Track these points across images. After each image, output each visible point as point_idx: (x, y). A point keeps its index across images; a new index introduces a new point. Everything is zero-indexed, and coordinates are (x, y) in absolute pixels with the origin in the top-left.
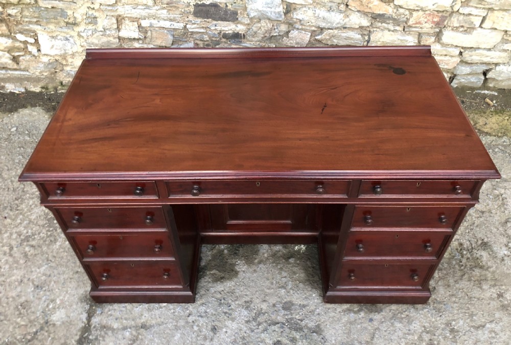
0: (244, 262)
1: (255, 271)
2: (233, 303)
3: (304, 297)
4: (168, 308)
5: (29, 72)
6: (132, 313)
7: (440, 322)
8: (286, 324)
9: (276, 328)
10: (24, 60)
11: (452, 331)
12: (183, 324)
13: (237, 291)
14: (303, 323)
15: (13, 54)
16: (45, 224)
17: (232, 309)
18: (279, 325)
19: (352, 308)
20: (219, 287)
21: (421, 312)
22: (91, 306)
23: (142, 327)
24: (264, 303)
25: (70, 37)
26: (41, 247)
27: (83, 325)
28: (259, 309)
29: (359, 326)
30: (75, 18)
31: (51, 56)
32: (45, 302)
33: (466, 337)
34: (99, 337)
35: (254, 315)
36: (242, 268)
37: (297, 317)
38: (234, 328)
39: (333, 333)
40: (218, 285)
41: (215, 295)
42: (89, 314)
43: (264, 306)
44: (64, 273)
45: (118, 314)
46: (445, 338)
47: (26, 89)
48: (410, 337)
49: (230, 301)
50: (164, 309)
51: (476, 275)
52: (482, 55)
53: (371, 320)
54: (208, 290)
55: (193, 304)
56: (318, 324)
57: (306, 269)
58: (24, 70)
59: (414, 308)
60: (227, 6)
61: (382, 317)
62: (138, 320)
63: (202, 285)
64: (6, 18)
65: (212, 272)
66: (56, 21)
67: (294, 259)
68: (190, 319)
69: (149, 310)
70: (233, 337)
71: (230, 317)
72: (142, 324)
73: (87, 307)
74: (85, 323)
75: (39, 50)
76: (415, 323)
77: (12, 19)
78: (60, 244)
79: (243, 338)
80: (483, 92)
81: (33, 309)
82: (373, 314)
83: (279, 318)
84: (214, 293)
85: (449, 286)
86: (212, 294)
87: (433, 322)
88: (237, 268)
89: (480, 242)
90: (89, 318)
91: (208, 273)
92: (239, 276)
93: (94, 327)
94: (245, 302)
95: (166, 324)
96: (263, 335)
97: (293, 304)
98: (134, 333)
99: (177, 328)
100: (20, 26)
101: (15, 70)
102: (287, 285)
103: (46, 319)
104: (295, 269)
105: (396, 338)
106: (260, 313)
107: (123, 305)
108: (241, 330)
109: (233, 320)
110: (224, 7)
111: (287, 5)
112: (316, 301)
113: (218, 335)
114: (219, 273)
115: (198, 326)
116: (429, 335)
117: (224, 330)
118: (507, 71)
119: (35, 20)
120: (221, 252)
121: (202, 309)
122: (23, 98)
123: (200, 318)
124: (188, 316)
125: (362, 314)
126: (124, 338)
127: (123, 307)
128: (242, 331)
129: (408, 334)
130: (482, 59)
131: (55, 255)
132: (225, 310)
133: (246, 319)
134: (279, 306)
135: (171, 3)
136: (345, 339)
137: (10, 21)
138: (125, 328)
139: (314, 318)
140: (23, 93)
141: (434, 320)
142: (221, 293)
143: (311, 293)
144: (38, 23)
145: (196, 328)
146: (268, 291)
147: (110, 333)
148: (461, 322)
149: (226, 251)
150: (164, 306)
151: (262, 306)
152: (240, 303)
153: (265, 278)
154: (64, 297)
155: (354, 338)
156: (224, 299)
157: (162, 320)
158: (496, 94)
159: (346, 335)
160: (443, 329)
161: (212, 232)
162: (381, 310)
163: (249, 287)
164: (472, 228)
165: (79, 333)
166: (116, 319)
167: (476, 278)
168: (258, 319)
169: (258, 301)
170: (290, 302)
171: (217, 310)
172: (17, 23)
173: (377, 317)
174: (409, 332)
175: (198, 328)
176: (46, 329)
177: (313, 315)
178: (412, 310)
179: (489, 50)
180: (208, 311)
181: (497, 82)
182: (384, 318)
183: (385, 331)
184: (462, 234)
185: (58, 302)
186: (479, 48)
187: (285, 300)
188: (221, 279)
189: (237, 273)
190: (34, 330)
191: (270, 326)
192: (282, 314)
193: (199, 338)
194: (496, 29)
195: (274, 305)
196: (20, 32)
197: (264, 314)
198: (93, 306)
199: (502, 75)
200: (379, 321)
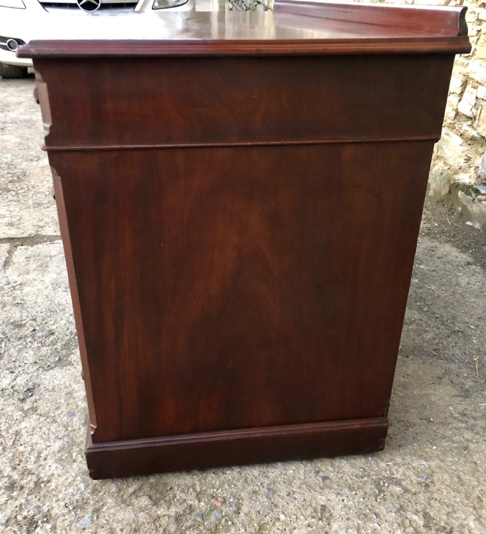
21: (79, 478)
39: (56, 377)
61: (77, 428)
76: (56, 468)
105: (34, 441)
116: (32, 485)
129: (39, 457)
183: (49, 429)
200: (68, 423)
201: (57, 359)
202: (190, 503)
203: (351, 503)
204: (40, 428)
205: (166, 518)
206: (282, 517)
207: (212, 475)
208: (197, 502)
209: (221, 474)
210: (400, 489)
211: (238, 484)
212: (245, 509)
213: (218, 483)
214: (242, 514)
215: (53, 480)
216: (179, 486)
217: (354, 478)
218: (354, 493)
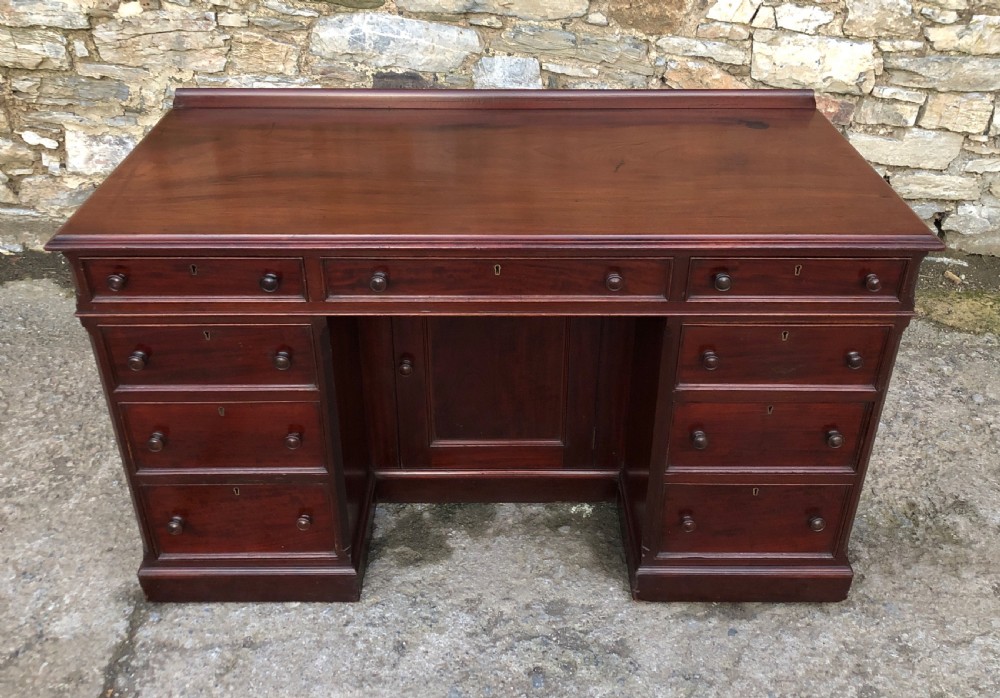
0: (464, 532)
1: (487, 548)
2: (441, 602)
3: (591, 591)
4: (303, 612)
5: (37, 211)
6: (223, 622)
7: (877, 634)
8: (554, 639)
9: (531, 644)
10: (30, 183)
11: (903, 650)
12: (333, 639)
13: (451, 584)
14: (590, 638)
15: (10, 172)
16: (48, 468)
17: (438, 612)
18: (538, 640)
19: (692, 612)
20: (413, 574)
22: (137, 609)
23: (244, 646)
24: (507, 603)
25: (128, 138)
26: (37, 506)
27: (119, 640)
28: (497, 612)
29: (708, 642)
30: (143, 98)
31: (85, 176)
32: (38, 599)
33: (932, 661)
34: (151, 663)
35: (485, 623)
36: (461, 542)
37: (577, 626)
38: (442, 646)
39: (654, 655)
40: (409, 572)
41: (403, 588)
42: (131, 623)
43: (507, 609)
44: (82, 550)
45: (193, 623)
46: (889, 661)
47: (24, 245)
48: (815, 660)
49: (434, 599)
50: (293, 612)
51: (946, 556)
52: (926, 183)
53: (734, 631)
54: (388, 581)
55: (355, 604)
56: (621, 640)
57: (594, 545)
58: (26, 208)
59: (822, 611)
60: (436, 79)
61: (755, 627)
62: (236, 633)
63: (376, 572)
64: (7, 97)
65: (396, 550)
66: (105, 105)
67: (568, 528)
68: (349, 631)
69: (262, 615)
70: (441, 662)
71: (434, 625)
72: (245, 639)
73: (129, 610)
74: (122, 638)
75: (63, 166)
76: (825, 637)
77: (20, 99)
78: (77, 501)
79: (463, 663)
80: (939, 260)
81: (11, 613)
82: (736, 621)
83: (537, 627)
84: (400, 585)
85: (892, 573)
86: (397, 587)
87: (863, 636)
88: (450, 543)
89: (950, 501)
90: (132, 629)
91: (389, 551)
92: (454, 556)
93: (143, 645)
94: (467, 600)
95: (297, 639)
96: (504, 657)
97: (567, 605)
98: (228, 655)
99: (320, 645)
100: (33, 115)
101: (9, 205)
102: (554, 572)
103: (39, 629)
104: (571, 545)
105: (787, 662)
106: (498, 619)
107: (206, 606)
108: (457, 649)
109: (441, 631)
110: (432, 80)
111: (549, 78)
112: (616, 599)
113: (408, 658)
114: (412, 552)
115: (366, 642)
117: (422, 648)
118: (980, 215)
119: (64, 102)
120: (417, 517)
121: (377, 612)
122: (17, 263)
123: (370, 628)
124: (345, 625)
125: (714, 621)
126: (206, 665)
127: (207, 610)
128: (459, 652)
130: (928, 190)
131: (66, 521)
132: (424, 614)
133: (469, 631)
134: (539, 608)
135: (330, 72)
137: (14, 104)
138: (209, 647)
139: (613, 628)
140: (17, 254)
141: (863, 631)
142: (415, 586)
143: (605, 585)
144: (71, 108)
145: (360, 646)
146: (514, 581)
147: (176, 655)
148: (921, 635)
149: (426, 515)
150: (295, 609)
151: (503, 609)
152: (455, 602)
153: (508, 559)
154: (81, 591)
155: (698, 663)
156: (422, 595)
157: (289, 632)
158: (965, 264)
159: (681, 658)
160: (883, 647)
161: (400, 469)
162: (754, 617)
163: (476, 574)
164: (933, 477)
165: (110, 655)
166: (191, 632)
167: (947, 561)
168: (495, 631)
169: (493, 599)
170: (562, 601)
171: (406, 613)
172: (28, 108)
173: (745, 627)
174: (813, 652)
175: (365, 645)
176: (38, 647)
177: (611, 622)
178: (818, 615)
179: (940, 172)
180: (387, 615)
181: (964, 240)
182: (761, 629)
184: (914, 488)
185: (67, 600)
186: (919, 169)
187: (552, 598)
188: (416, 562)
189: (449, 552)
190: (12, 649)
191: (518, 641)
192: (544, 622)
193: (367, 663)
194: (947, 130)
195: (528, 607)
196: (32, 128)
197: (507, 621)
198: (141, 608)
199: (971, 226)
200: (749, 634)
201: (614, 655)
204: (763, 659)
215: (841, 640)
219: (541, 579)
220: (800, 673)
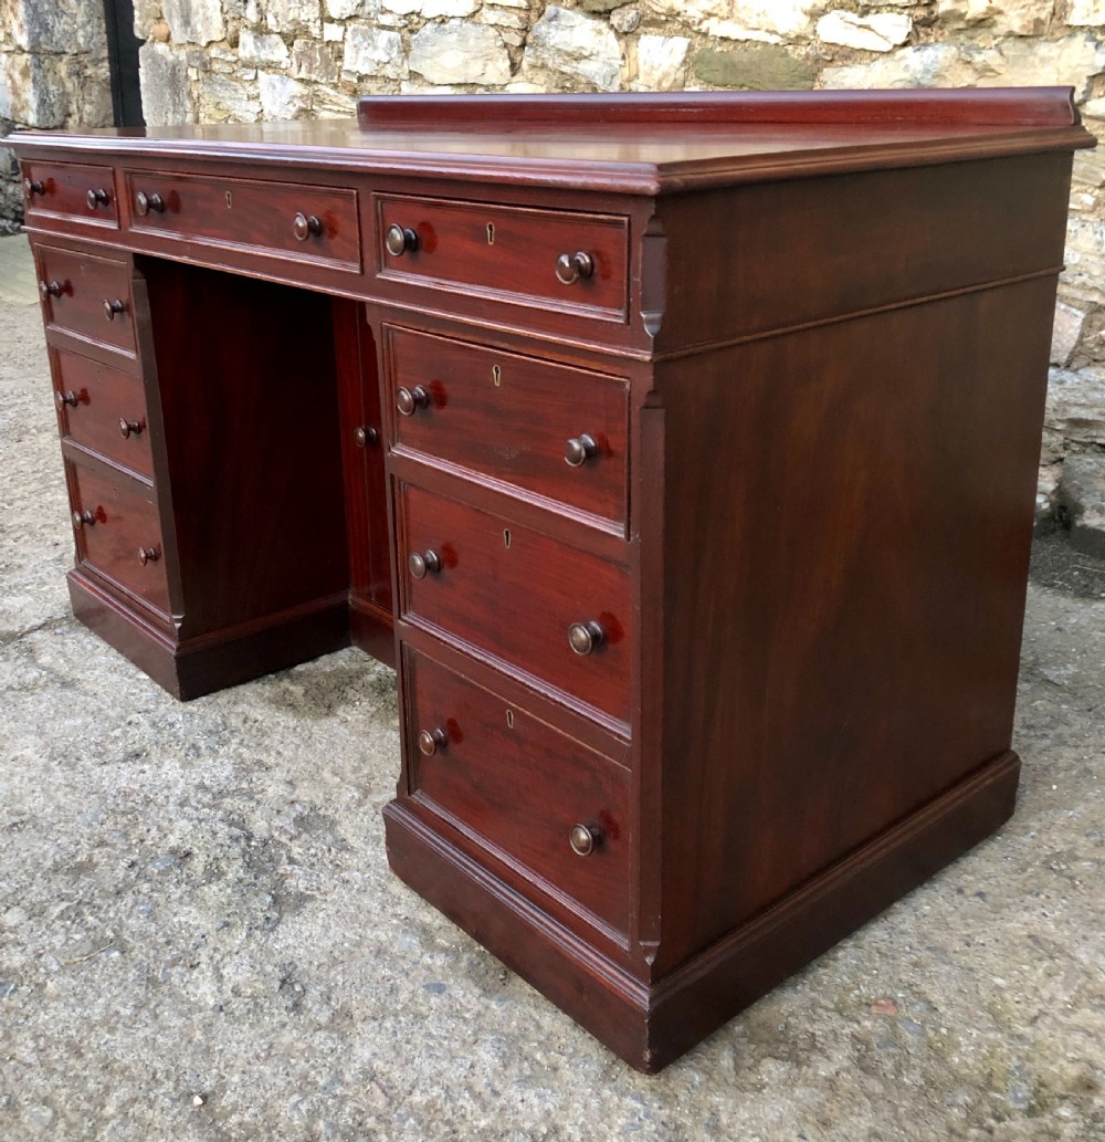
0: (373, 709)
1: (365, 734)
2: (234, 746)
3: (375, 833)
4: (138, 684)
6: (86, 659)
8: (252, 843)
9: (225, 831)
12: (112, 714)
14: (285, 868)
17: (215, 751)
18: (237, 832)
19: (437, 932)
20: (260, 713)
21: (606, 1093)
22: (65, 618)
23: (63, 683)
24: (283, 788)
27: (17, 630)
28: (260, 788)
29: (385, 972)
35: (232, 788)
36: (353, 715)
37: (296, 851)
38: (164, 776)
39: (307, 933)
40: (262, 709)
41: (232, 716)
42: (44, 624)
43: (274, 791)
45: (72, 648)
48: (467, 1103)
49: (235, 741)
50: (132, 681)
53: (439, 989)
54: (235, 704)
55: (178, 703)
56: (310, 896)
61: (478, 1007)
62: (77, 671)
63: (241, 691)
65: (292, 688)
68: (134, 717)
69: (114, 669)
70: (137, 787)
71: (190, 758)
72: (73, 679)
73: (60, 615)
74: (22, 630)
76: (540, 1096)
79: (149, 802)
82: (468, 983)
83: (262, 823)
84: (235, 713)
86: (230, 712)
88: (342, 709)
90: (37, 628)
91: (285, 684)
92: (322, 721)
93: (21, 642)
94: (258, 761)
95: (95, 698)
96: (183, 822)
97: (329, 829)
98: (42, 681)
99: (95, 713)
102: (378, 793)
105: (428, 1071)
106: (248, 794)
107: (100, 643)
109: (187, 765)
113: (123, 765)
114: (299, 697)
115: (125, 733)
117: (146, 767)
120: (362, 674)
121: (176, 718)
123: (147, 726)
124: (139, 712)
125: (439, 962)
126: (19, 677)
127: (95, 646)
128: (164, 791)
129: (477, 1096)
132: (202, 744)
133: (207, 783)
134: (299, 811)
136: (311, 963)
138: (44, 668)
139: (324, 880)
142: (245, 722)
145: (117, 732)
146: (326, 774)
147: (22, 661)
149: (372, 677)
150: (138, 679)
151: (270, 790)
152: (245, 755)
153: (361, 754)
155: (333, 980)
156: (233, 732)
157: (101, 691)
159: (324, 960)
162: (503, 999)
163: (308, 746)
166: (59, 653)
168: (226, 800)
169: (280, 776)
170: (333, 822)
171: (192, 733)
173: (466, 995)
174: (486, 1096)
175: (119, 734)
177: (333, 874)
180: (178, 726)
182: (479, 1014)
183: (429, 1035)
187: (329, 812)
188: (285, 705)
189: (330, 710)
191: (222, 821)
192: (276, 824)
193: (93, 747)
195: (293, 802)
197: (250, 800)
198: (67, 619)
200: (451, 1007)
201: (269, 899)
202: (847, 1031)
203: (1057, 913)
204: (408, 1042)
205: (845, 1075)
206: (999, 981)
207: (821, 971)
208: (856, 1026)
209: (831, 962)
210: (1090, 863)
211: (877, 965)
212: (936, 997)
213: (845, 978)
214: (942, 1009)
215: (558, 1121)
216: (792, 1014)
217: (1015, 876)
218: (1043, 897)
219: (353, 789)
220: (417, 1098)
